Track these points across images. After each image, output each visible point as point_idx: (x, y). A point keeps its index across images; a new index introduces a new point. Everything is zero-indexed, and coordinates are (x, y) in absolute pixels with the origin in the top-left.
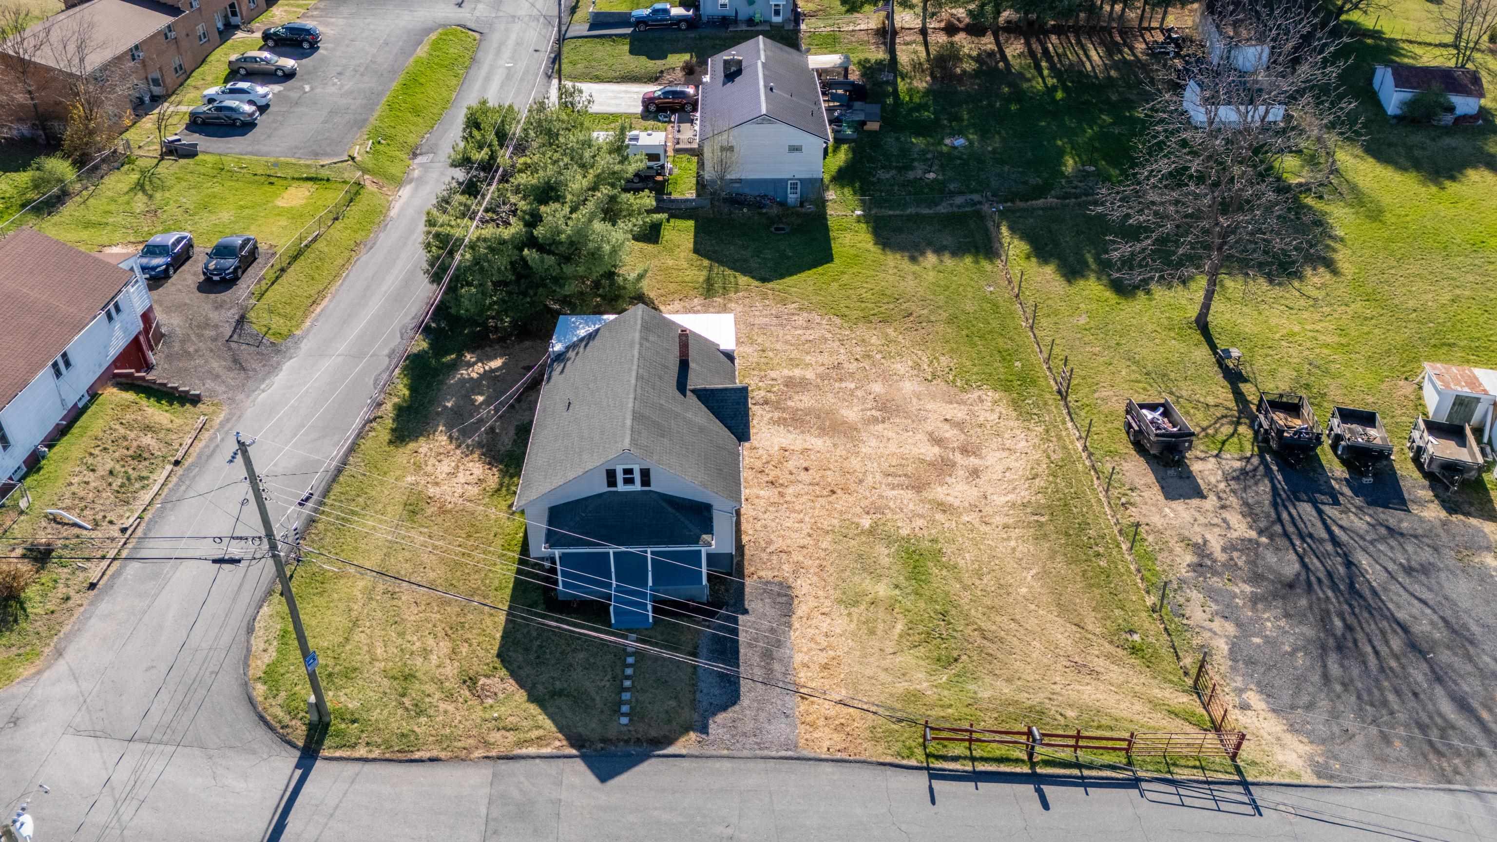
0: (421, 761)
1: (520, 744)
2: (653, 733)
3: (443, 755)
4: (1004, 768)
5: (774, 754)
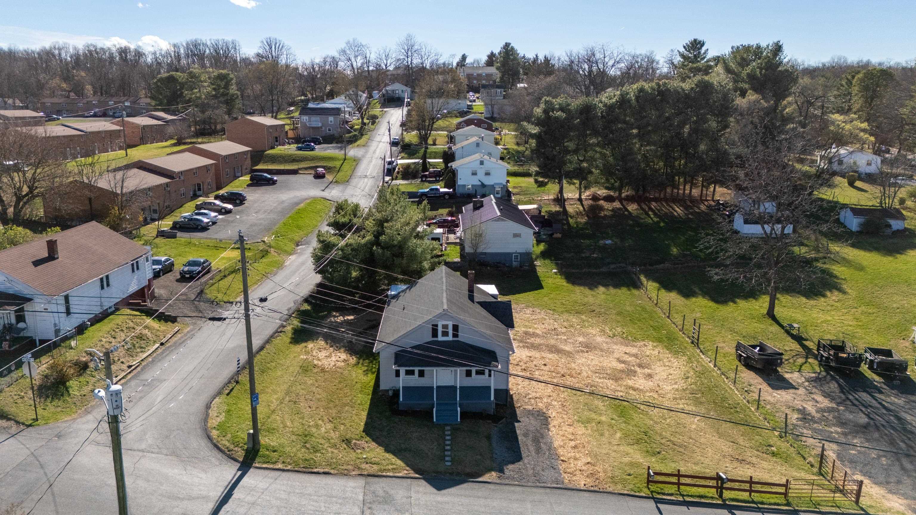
0: (318, 473)
1: (381, 471)
2: (468, 470)
3: (332, 471)
4: (703, 500)
5: (549, 485)
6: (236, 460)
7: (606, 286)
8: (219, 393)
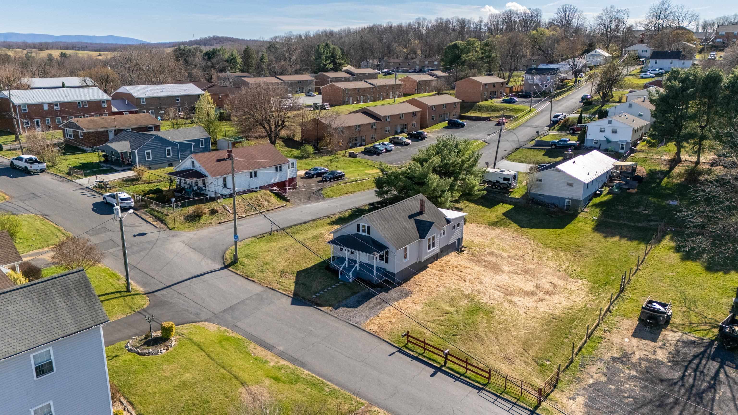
0: (250, 280)
1: (279, 289)
2: (319, 302)
4: (430, 362)
5: (351, 323)
6: (224, 264)
7: (622, 236)
8: (254, 237)
